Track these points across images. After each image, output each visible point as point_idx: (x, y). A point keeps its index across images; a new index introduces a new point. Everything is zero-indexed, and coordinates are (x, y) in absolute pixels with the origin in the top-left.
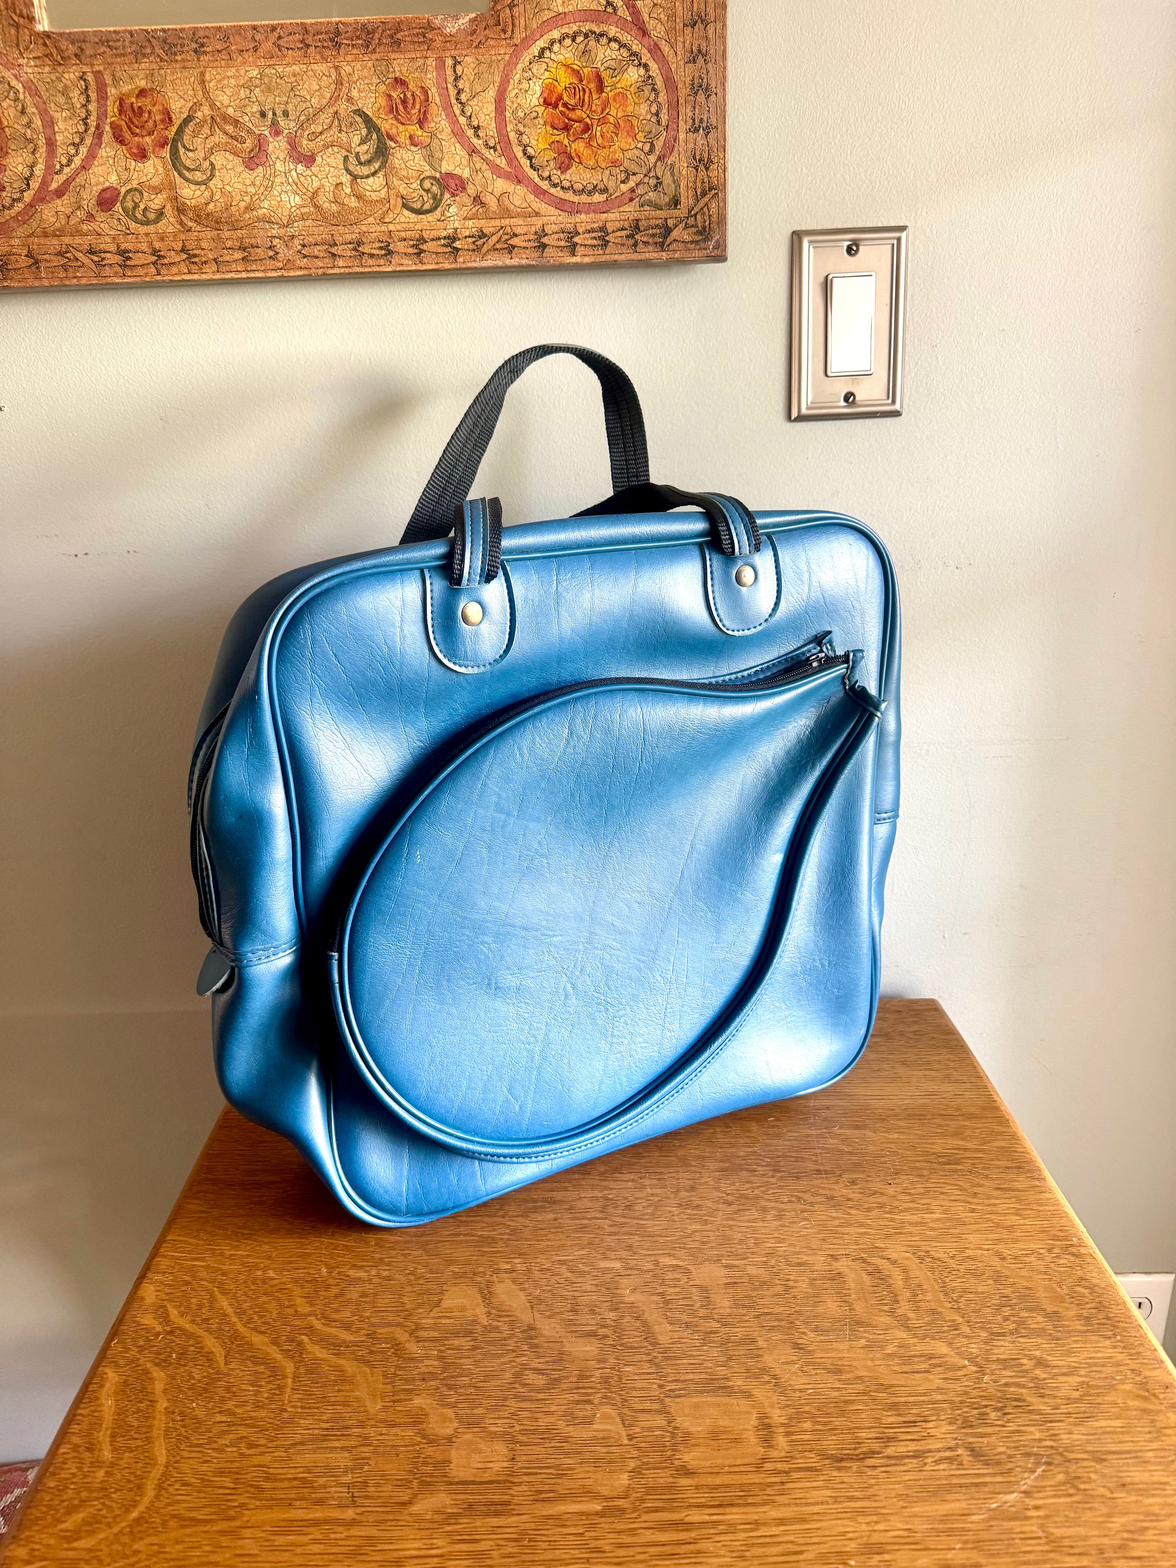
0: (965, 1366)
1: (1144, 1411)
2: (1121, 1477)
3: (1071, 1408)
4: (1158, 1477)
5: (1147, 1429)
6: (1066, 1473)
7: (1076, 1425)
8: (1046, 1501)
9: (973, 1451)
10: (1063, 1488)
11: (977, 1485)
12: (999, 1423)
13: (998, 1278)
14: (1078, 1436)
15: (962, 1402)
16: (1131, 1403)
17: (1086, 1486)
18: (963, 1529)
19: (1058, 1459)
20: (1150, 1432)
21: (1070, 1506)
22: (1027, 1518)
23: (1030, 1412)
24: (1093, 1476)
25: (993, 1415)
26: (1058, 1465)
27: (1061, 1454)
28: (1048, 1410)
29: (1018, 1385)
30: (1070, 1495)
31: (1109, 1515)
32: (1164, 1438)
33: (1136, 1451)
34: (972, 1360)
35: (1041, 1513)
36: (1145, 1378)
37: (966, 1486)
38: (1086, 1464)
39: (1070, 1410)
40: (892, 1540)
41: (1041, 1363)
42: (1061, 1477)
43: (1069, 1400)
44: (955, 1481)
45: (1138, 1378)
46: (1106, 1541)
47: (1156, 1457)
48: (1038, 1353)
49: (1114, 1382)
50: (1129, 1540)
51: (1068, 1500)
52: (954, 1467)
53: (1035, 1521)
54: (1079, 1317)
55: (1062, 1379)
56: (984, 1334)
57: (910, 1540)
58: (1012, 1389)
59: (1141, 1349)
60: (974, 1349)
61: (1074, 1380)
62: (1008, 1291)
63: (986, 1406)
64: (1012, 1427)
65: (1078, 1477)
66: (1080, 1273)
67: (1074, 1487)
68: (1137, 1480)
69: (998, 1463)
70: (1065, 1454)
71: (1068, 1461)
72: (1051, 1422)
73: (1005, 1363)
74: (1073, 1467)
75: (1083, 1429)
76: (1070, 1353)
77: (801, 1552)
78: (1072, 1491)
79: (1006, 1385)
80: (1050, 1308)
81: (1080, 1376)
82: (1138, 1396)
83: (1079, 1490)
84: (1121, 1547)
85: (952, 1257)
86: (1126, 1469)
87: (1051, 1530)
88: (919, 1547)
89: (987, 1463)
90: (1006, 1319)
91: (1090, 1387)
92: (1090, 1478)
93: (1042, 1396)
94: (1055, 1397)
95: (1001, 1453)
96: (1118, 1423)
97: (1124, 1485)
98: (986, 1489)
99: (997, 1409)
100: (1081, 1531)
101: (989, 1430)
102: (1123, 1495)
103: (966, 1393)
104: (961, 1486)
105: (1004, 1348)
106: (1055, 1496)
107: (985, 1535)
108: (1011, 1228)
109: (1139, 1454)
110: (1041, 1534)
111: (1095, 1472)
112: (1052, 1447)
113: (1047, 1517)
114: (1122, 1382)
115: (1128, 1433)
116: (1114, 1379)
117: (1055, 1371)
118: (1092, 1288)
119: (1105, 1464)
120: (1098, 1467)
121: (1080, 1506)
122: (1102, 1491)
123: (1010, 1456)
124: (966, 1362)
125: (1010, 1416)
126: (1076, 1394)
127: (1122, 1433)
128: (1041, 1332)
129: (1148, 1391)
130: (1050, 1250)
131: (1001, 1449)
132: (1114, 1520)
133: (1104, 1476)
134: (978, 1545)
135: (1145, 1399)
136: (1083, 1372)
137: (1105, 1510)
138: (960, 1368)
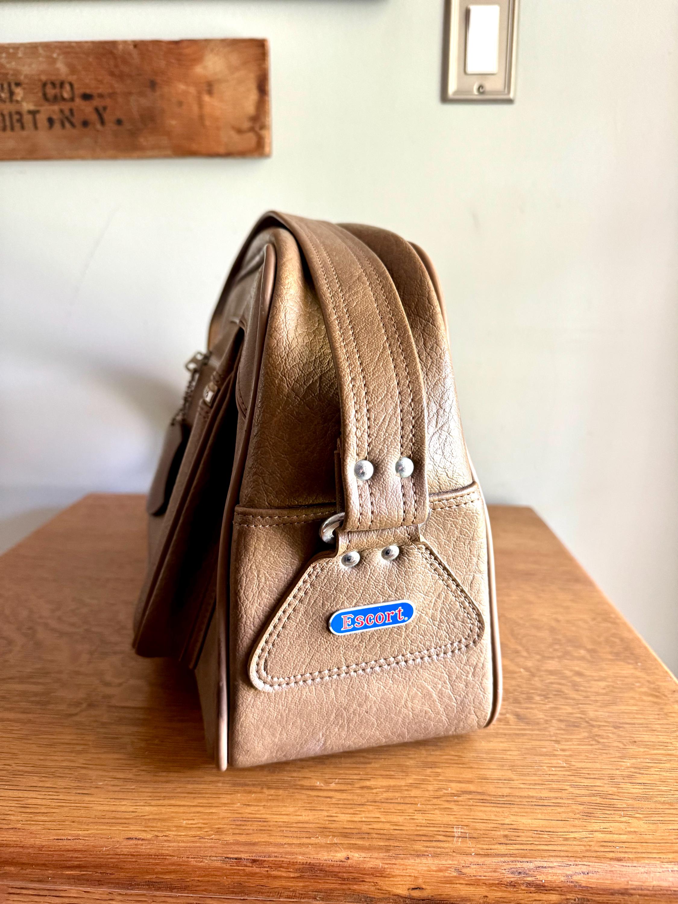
0: (520, 672)
1: (655, 703)
2: (632, 737)
3: (598, 698)
4: (661, 739)
5: (656, 713)
6: (590, 732)
7: (601, 707)
8: (572, 747)
9: (518, 716)
10: (587, 740)
11: (517, 734)
12: (542, 702)
13: (553, 630)
14: (602, 713)
15: (515, 690)
16: (645, 698)
17: (605, 741)
18: (503, 759)
19: (584, 724)
20: (658, 715)
21: (591, 751)
22: (555, 755)
23: (567, 698)
24: (610, 735)
25: (538, 698)
26: (584, 728)
27: (587, 722)
28: (581, 698)
29: (560, 684)
30: (592, 745)
31: (620, 757)
32: (668, 718)
33: (647, 724)
34: (527, 669)
35: (567, 753)
36: (658, 685)
37: (510, 735)
38: (607, 728)
39: (598, 699)
40: (444, 761)
41: (579, 674)
42: (586, 734)
43: (597, 694)
44: (501, 731)
45: (652, 686)
46: (618, 772)
47: (662, 728)
48: (577, 669)
49: (633, 686)
50: (635, 773)
51: (590, 747)
52: (502, 724)
53: (561, 757)
54: (611, 653)
55: (593, 682)
56: (538, 657)
57: (458, 762)
58: (554, 686)
59: (656, 671)
60: (529, 664)
61: (603, 684)
62: (560, 637)
63: (533, 693)
64: (552, 705)
65: (599, 735)
66: (614, 631)
67: (595, 740)
68: (646, 739)
69: (538, 724)
70: (590, 722)
71: (593, 726)
72: (581, 704)
73: (551, 673)
74: (596, 730)
75: (605, 710)
76: (602, 670)
77: (370, 763)
78: (594, 743)
79: (552, 683)
80: (590, 647)
81: (608, 682)
82: (652, 695)
83: (599, 742)
84: (629, 777)
85: (521, 618)
86: (637, 733)
87: (573, 763)
88: (464, 766)
89: (528, 723)
90: (556, 650)
91: (613, 687)
92: (608, 736)
93: (577, 690)
94: (586, 692)
95: (540, 718)
96: (635, 708)
97: (635, 742)
98: (526, 737)
99: (540, 695)
100: (598, 766)
101: (534, 706)
102: (634, 747)
103: (519, 686)
104: (505, 734)
105: (552, 665)
106: (579, 745)
107: (519, 763)
108: (567, 608)
109: (649, 726)
110: (565, 765)
111: (613, 733)
112: (581, 718)
113: (570, 756)
114: (639, 687)
115: (642, 714)
116: (634, 685)
117: (590, 678)
118: (622, 639)
119: (621, 729)
120: (615, 730)
121: (598, 751)
122: (616, 744)
123: (547, 721)
124: (522, 670)
125: (550, 700)
126: (604, 691)
127: (637, 714)
128: (582, 658)
129: (659, 692)
130: (594, 619)
131: (541, 716)
132: (624, 760)
133: (619, 736)
134: (512, 768)
135: (657, 697)
136: (610, 680)
137: (618, 755)
138: (516, 673)
